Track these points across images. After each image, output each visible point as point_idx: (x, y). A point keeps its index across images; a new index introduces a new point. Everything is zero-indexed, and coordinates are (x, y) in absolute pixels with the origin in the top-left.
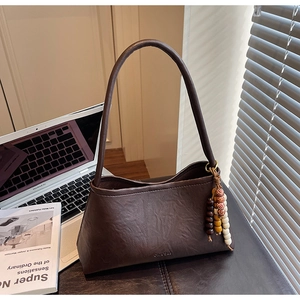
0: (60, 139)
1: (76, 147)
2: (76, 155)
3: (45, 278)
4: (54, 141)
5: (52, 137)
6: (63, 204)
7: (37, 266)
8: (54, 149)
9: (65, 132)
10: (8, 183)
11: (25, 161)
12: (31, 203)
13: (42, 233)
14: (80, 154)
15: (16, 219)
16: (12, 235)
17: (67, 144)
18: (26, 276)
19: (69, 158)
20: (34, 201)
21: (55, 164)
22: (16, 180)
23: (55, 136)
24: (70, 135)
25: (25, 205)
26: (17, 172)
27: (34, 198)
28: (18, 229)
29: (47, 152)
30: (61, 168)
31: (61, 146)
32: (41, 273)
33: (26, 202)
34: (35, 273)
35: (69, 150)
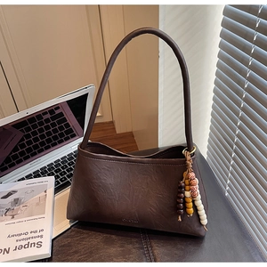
0: (53, 118)
1: (68, 125)
2: (67, 132)
3: (39, 245)
4: (47, 120)
5: (45, 117)
6: (57, 177)
7: (33, 235)
8: (47, 128)
9: (57, 112)
10: (8, 160)
11: (22, 140)
12: (29, 177)
13: (38, 204)
14: (71, 131)
15: (15, 192)
16: (12, 207)
17: (59, 122)
18: (23, 243)
19: (61, 135)
20: (31, 175)
21: (49, 141)
22: (15, 157)
23: (48, 116)
24: (61, 114)
25: (23, 179)
26: (15, 149)
27: (31, 172)
28: (16, 201)
29: (41, 130)
30: (54, 145)
31: (53, 125)
32: (36, 240)
33: (24, 176)
34: (31, 241)
35: (61, 128)
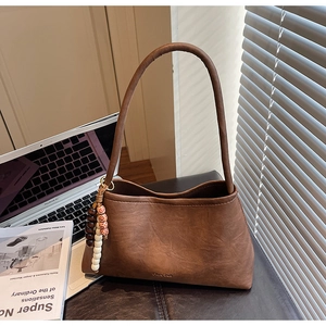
0: (76, 148)
1: (93, 157)
2: (92, 166)
3: (49, 308)
4: (69, 151)
5: (66, 146)
6: (76, 222)
7: (43, 294)
8: (68, 159)
9: (81, 140)
10: (18, 198)
11: (37, 173)
12: (42, 220)
13: (50, 255)
14: (97, 164)
15: (24, 238)
16: (20, 258)
17: (83, 153)
18: (30, 304)
19: (85, 169)
20: (45, 217)
21: (69, 176)
22: (28, 194)
23: (70, 145)
24: (86, 143)
25: (35, 222)
26: (28, 185)
27: (46, 214)
28: (25, 250)
29: (61, 163)
30: (76, 180)
31: (76, 156)
32: (45, 302)
33: (37, 218)
34: (40, 302)
35: (85, 160)
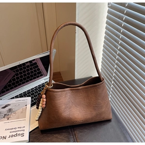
0: (31, 65)
1: (39, 69)
2: (38, 73)
3: (23, 135)
4: (28, 66)
5: (27, 65)
6: (32, 98)
7: (19, 129)
8: (28, 70)
9: (33, 62)
10: (5, 87)
11: (14, 76)
12: (17, 97)
13: (22, 112)
14: (40, 72)
15: (9, 105)
16: (7, 114)
17: (34, 68)
18: (14, 134)
19: (35, 75)
20: (18, 96)
21: (28, 77)
22: (9, 86)
23: (29, 64)
24: (36, 63)
25: (13, 98)
26: (10, 81)
27: (18, 94)
28: (10, 110)
29: (24, 72)
30: (31, 80)
31: (31, 69)
32: (21, 133)
33: (14, 96)
34: (18, 133)
35: (35, 71)
